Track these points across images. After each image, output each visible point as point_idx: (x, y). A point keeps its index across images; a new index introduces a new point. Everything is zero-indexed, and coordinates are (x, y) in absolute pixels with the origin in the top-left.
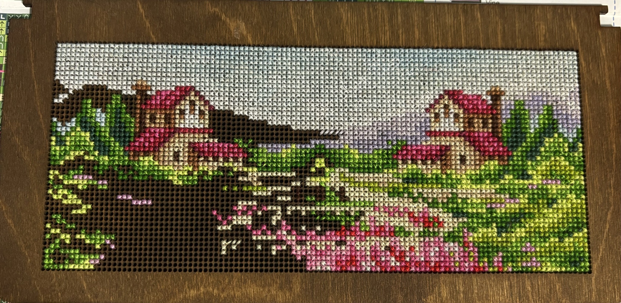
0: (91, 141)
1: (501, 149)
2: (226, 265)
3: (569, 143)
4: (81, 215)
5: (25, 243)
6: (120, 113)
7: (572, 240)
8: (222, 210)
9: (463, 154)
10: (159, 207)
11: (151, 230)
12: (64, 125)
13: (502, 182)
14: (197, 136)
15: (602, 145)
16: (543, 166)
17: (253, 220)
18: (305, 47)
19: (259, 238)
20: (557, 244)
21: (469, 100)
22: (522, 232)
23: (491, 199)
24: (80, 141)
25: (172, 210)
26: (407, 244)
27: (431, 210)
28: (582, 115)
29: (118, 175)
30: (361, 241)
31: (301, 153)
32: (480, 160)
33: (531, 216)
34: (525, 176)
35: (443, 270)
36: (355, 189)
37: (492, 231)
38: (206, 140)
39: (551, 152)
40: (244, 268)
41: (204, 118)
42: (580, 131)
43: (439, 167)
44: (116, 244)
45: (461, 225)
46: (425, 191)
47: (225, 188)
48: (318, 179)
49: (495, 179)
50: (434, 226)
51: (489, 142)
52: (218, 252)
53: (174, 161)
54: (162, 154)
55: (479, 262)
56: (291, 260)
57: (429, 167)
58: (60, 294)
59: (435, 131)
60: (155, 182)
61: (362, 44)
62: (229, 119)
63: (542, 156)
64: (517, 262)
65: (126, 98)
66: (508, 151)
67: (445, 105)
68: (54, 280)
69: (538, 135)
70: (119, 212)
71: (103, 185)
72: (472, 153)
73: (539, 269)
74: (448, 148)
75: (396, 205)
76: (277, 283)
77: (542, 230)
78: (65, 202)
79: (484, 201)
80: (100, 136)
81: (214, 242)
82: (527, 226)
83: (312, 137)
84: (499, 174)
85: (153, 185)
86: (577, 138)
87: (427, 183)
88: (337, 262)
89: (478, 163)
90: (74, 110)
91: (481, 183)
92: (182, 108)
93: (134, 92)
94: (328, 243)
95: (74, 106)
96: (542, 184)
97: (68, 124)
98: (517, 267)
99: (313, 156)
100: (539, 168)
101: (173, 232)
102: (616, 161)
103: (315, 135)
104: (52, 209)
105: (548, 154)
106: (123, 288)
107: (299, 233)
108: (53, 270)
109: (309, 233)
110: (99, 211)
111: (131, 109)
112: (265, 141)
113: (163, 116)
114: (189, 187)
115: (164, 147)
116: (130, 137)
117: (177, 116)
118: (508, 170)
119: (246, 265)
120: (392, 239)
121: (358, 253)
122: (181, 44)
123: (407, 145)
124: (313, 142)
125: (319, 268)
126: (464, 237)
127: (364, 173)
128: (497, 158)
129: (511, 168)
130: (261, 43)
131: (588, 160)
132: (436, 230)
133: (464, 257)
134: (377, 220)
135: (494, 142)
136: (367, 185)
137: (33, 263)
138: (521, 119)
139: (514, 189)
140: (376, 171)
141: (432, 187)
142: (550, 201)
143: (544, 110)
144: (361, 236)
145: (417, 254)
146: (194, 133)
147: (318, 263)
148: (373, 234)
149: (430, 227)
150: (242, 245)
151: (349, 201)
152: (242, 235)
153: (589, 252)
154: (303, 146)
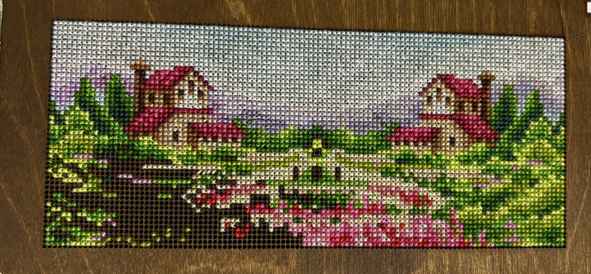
0: (91, 120)
1: (489, 132)
2: (225, 242)
3: (553, 127)
4: (82, 193)
5: (25, 221)
6: (120, 92)
7: (550, 217)
9: (452, 136)
11: (152, 208)
13: (489, 163)
14: (196, 116)
15: (582, 128)
16: (527, 149)
17: (251, 199)
18: (305, 29)
19: (258, 216)
20: (537, 222)
22: (505, 211)
23: (478, 179)
24: (79, 121)
25: (172, 189)
26: (398, 221)
27: (421, 189)
28: (565, 100)
29: (118, 155)
31: (299, 134)
32: (469, 143)
33: (514, 195)
34: (510, 157)
35: (430, 245)
36: (350, 169)
37: (478, 209)
38: (205, 121)
39: (536, 135)
40: (242, 244)
41: (203, 99)
42: (563, 115)
43: (430, 149)
44: (117, 222)
45: (448, 203)
46: (416, 171)
48: (315, 160)
49: (482, 160)
50: (423, 204)
51: (478, 125)
52: (217, 230)
53: (173, 141)
54: (161, 134)
55: (464, 238)
56: (288, 237)
57: (421, 149)
58: (62, 270)
59: (427, 114)
60: (154, 162)
61: (360, 28)
63: (527, 139)
64: (500, 238)
66: (495, 134)
67: (438, 89)
68: (56, 257)
69: (524, 119)
70: (120, 190)
71: (103, 164)
72: (461, 136)
73: (519, 245)
74: (438, 131)
75: (389, 184)
76: (274, 258)
77: (523, 209)
78: (65, 180)
79: (471, 181)
80: (99, 116)
81: (213, 220)
82: (510, 204)
84: (486, 156)
86: (560, 122)
87: (418, 164)
88: (331, 239)
91: (469, 164)
92: (181, 88)
93: (133, 72)
94: (324, 221)
96: (526, 166)
98: (500, 243)
99: (310, 137)
100: (524, 150)
101: (174, 210)
104: (52, 188)
105: (532, 137)
106: (125, 264)
107: (295, 211)
108: (55, 247)
109: (305, 211)
113: (162, 96)
115: (164, 127)
116: (129, 117)
117: (176, 97)
118: (495, 152)
119: (245, 242)
120: (384, 217)
121: (352, 230)
122: (180, 24)
123: (400, 127)
125: (314, 244)
126: (451, 215)
127: (359, 154)
128: (485, 140)
129: (497, 150)
130: (261, 24)
131: (569, 143)
132: (425, 208)
133: (450, 233)
134: (370, 200)
135: (482, 125)
136: (361, 165)
137: (34, 241)
138: (509, 103)
139: (500, 170)
140: (371, 152)
141: (423, 169)
142: (532, 182)
143: (531, 95)
144: (354, 214)
145: (407, 231)
146: (193, 113)
147: (314, 240)
148: (366, 212)
149: (420, 205)
150: (240, 223)
151: (344, 181)
152: (240, 213)
153: (565, 228)
154: (301, 128)
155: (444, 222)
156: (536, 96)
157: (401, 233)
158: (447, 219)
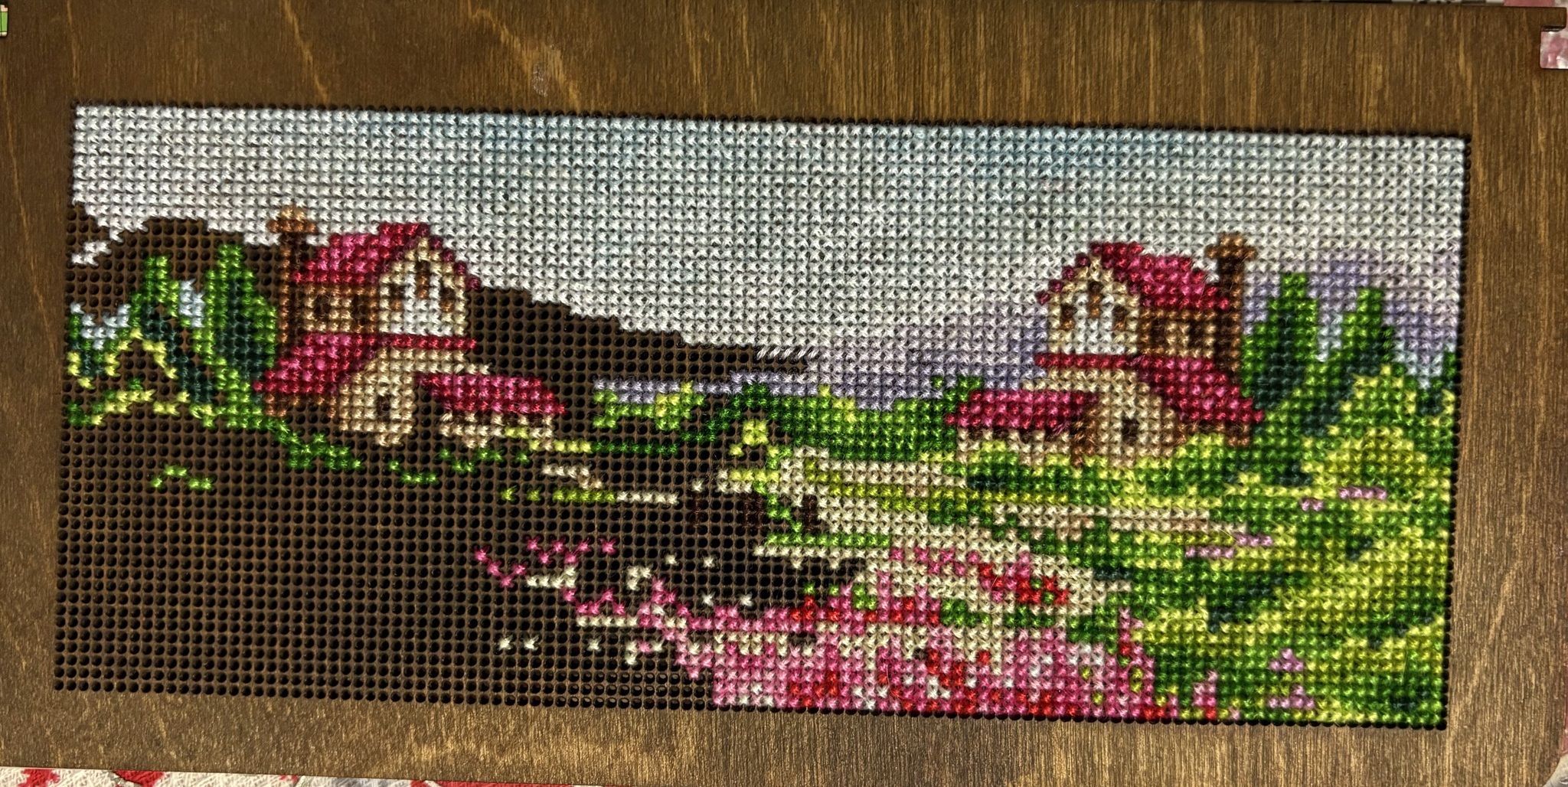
0: (170, 365)
1: (1234, 405)
2: (510, 688)
3: (1420, 392)
5: (13, 621)
6: (241, 293)
7: (1402, 644)
8: (501, 551)
9: (1130, 415)
10: (341, 539)
11: (323, 595)
12: (99, 324)
13: (1232, 490)
14: (434, 356)
15: (1509, 396)
16: (1346, 452)
17: (578, 578)
18: (724, 119)
19: (595, 622)
20: (1363, 655)
21: (1156, 272)
22: (1273, 623)
23: (1198, 535)
25: (374, 546)
26: (972, 645)
27: (1038, 560)
28: (1461, 316)
30: (854, 635)
32: (1176, 434)
33: (1301, 580)
34: (1293, 476)
35: (1060, 711)
36: (842, 502)
37: (1198, 617)
38: (460, 367)
39: (1370, 415)
40: (554, 695)
41: (452, 309)
42: (1452, 359)
43: (1065, 449)
45: (1114, 600)
46: (1026, 510)
47: (508, 495)
48: (749, 475)
49: (1211, 483)
50: (1042, 599)
51: (1204, 386)
52: (490, 654)
53: (377, 421)
54: (345, 403)
55: (1155, 695)
56: (675, 678)
57: (1040, 448)
58: (101, 748)
59: (1061, 354)
60: (329, 475)
61: (877, 114)
62: (519, 314)
63: (1343, 426)
64: (1255, 697)
65: (255, 255)
66: (1253, 411)
67: (1092, 284)
68: (86, 713)
69: (1336, 369)
70: (242, 547)
72: (1156, 414)
73: (1311, 715)
74: (1091, 400)
75: (949, 544)
76: (637, 733)
77: (1325, 618)
79: (1179, 539)
80: (191, 353)
81: (478, 630)
82: (1289, 606)
83: (737, 364)
84: (1225, 472)
85: (325, 482)
86: (1443, 378)
87: (1031, 490)
88: (790, 685)
89: (1169, 439)
90: (124, 285)
91: (1175, 494)
92: (398, 281)
93: (275, 239)
94: (770, 639)
95: (125, 272)
96: (1339, 500)
97: (111, 322)
98: (1255, 710)
99: (738, 414)
100: (1333, 457)
101: (378, 601)
102: (1543, 438)
103: (744, 358)
104: (77, 537)
105: (1359, 420)
106: (257, 736)
107: (695, 611)
108: (84, 688)
109: (721, 612)
110: (192, 545)
111: (267, 286)
112: (611, 372)
113: (348, 303)
114: (417, 490)
115: (352, 385)
116: (265, 356)
117: (385, 304)
119: (561, 690)
120: (934, 632)
121: (845, 666)
122: (396, 110)
123: (983, 391)
124: (737, 378)
125: (744, 701)
126: (1120, 631)
127: (868, 460)
128: (1221, 427)
129: (1257, 455)
130: (605, 107)
131: (1467, 437)
132: (1049, 611)
133: (1118, 681)
134: (897, 585)
135: (1216, 385)
136: (874, 492)
137: (34, 673)
138: (1293, 325)
139: (1262, 511)
140: (900, 456)
141: (1044, 504)
142: (1355, 544)
143: (1360, 302)
144: (854, 624)
145: (997, 671)
146: (428, 348)
147: (743, 689)
148: (885, 618)
149: (1034, 604)
150: (550, 639)
151: (827, 533)
152: (551, 614)
153: (1445, 676)
154: (712, 389)
155: (1099, 649)
156: (1376, 305)
157: (980, 678)
158: (1109, 644)
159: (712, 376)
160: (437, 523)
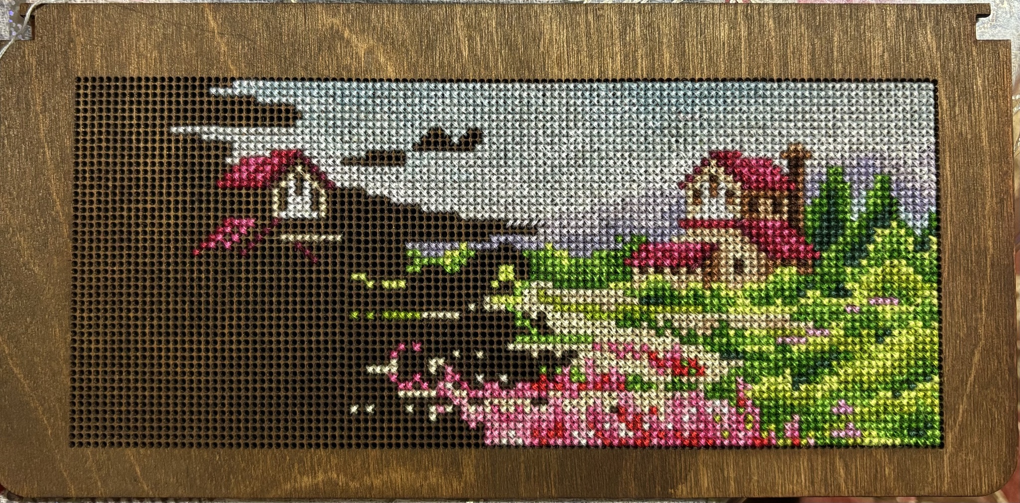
1: (802, 248)
2: (358, 438)
3: (916, 237)
5: (41, 404)
7: (913, 394)
8: (350, 350)
9: (738, 256)
10: (250, 346)
13: (803, 301)
15: (970, 240)
16: (872, 275)
17: (399, 367)
18: (483, 82)
19: (410, 395)
20: (889, 402)
21: (750, 168)
22: (832, 383)
23: (784, 330)
25: (270, 350)
26: (646, 403)
27: (685, 348)
28: (938, 190)
30: (572, 398)
32: (767, 267)
33: (848, 357)
34: (840, 292)
35: (703, 443)
36: (562, 316)
37: (785, 381)
38: (322, 238)
39: (886, 252)
40: (385, 441)
41: (318, 201)
42: (934, 216)
43: (699, 278)
45: (733, 372)
46: (677, 316)
47: (355, 315)
48: (503, 299)
49: (791, 296)
50: (689, 375)
51: (783, 237)
52: (345, 417)
55: (762, 430)
56: (461, 429)
57: (684, 277)
59: (694, 219)
61: (576, 77)
62: (359, 203)
63: (870, 259)
64: (823, 429)
65: (192, 171)
66: (814, 251)
67: (711, 176)
68: (90, 462)
69: (864, 223)
70: (187, 354)
72: (754, 256)
73: (859, 442)
74: (714, 248)
75: (629, 340)
76: (437, 465)
77: (865, 380)
79: (772, 333)
81: (337, 400)
82: (841, 372)
83: (494, 230)
84: (798, 289)
86: (929, 228)
87: (679, 304)
88: (533, 432)
89: (763, 271)
91: (767, 305)
92: (283, 185)
94: (519, 402)
96: (869, 305)
98: (824, 439)
99: (495, 262)
100: (864, 278)
102: (992, 265)
103: (498, 227)
105: (879, 256)
106: (198, 475)
107: (472, 386)
109: (488, 386)
110: (155, 354)
111: (201, 189)
112: (416, 238)
117: (275, 199)
118: (813, 283)
119: (390, 438)
120: (622, 396)
121: (567, 418)
122: (280, 80)
123: (647, 243)
124: (494, 239)
125: (505, 442)
126: (737, 392)
127: (577, 288)
128: (794, 262)
129: (817, 279)
130: (410, 76)
131: (946, 264)
132: (693, 379)
134: (598, 366)
135: (790, 236)
136: (581, 308)
137: (56, 438)
138: (836, 197)
139: (822, 314)
140: (597, 285)
141: (687, 312)
142: (881, 332)
143: (876, 183)
144: (572, 392)
145: (662, 419)
147: (504, 435)
148: (591, 387)
149: (683, 375)
150: (382, 405)
151: (553, 333)
152: (382, 389)
153: (941, 414)
154: (479, 246)
155: (725, 402)
156: (886, 184)
159: (479, 238)
160: (310, 334)
